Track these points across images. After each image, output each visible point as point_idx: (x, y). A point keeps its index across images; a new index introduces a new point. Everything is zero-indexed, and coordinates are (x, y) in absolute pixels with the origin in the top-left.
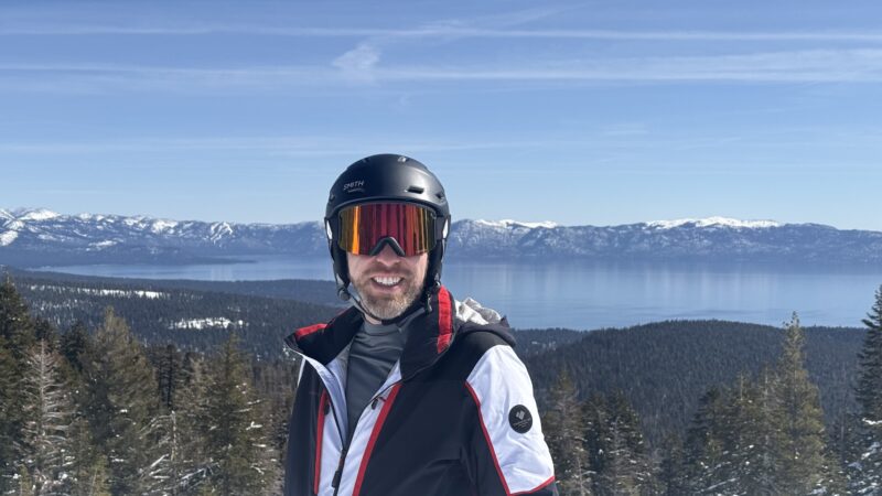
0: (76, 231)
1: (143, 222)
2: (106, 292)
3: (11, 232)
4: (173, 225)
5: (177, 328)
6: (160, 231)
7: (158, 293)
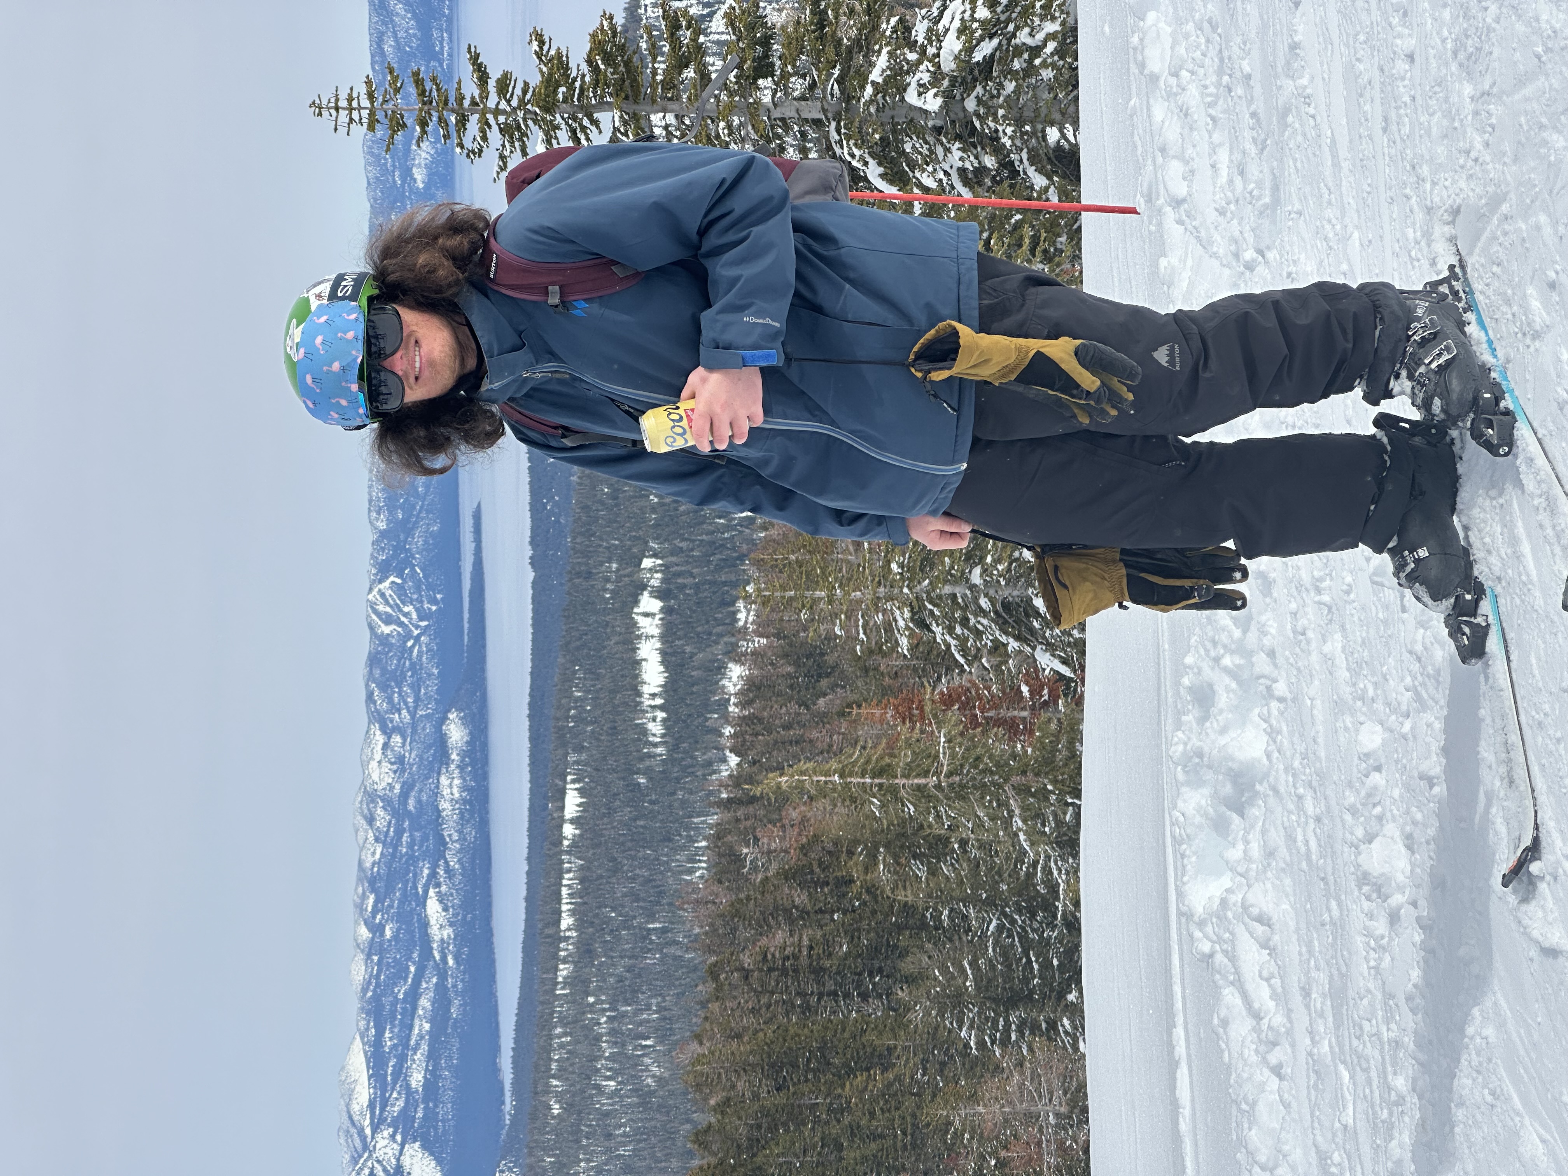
0: (401, 992)
1: (371, 820)
2: (566, 921)
3: (406, 1161)
4: (380, 739)
5: (663, 736)
6: (395, 772)
7: (568, 786)
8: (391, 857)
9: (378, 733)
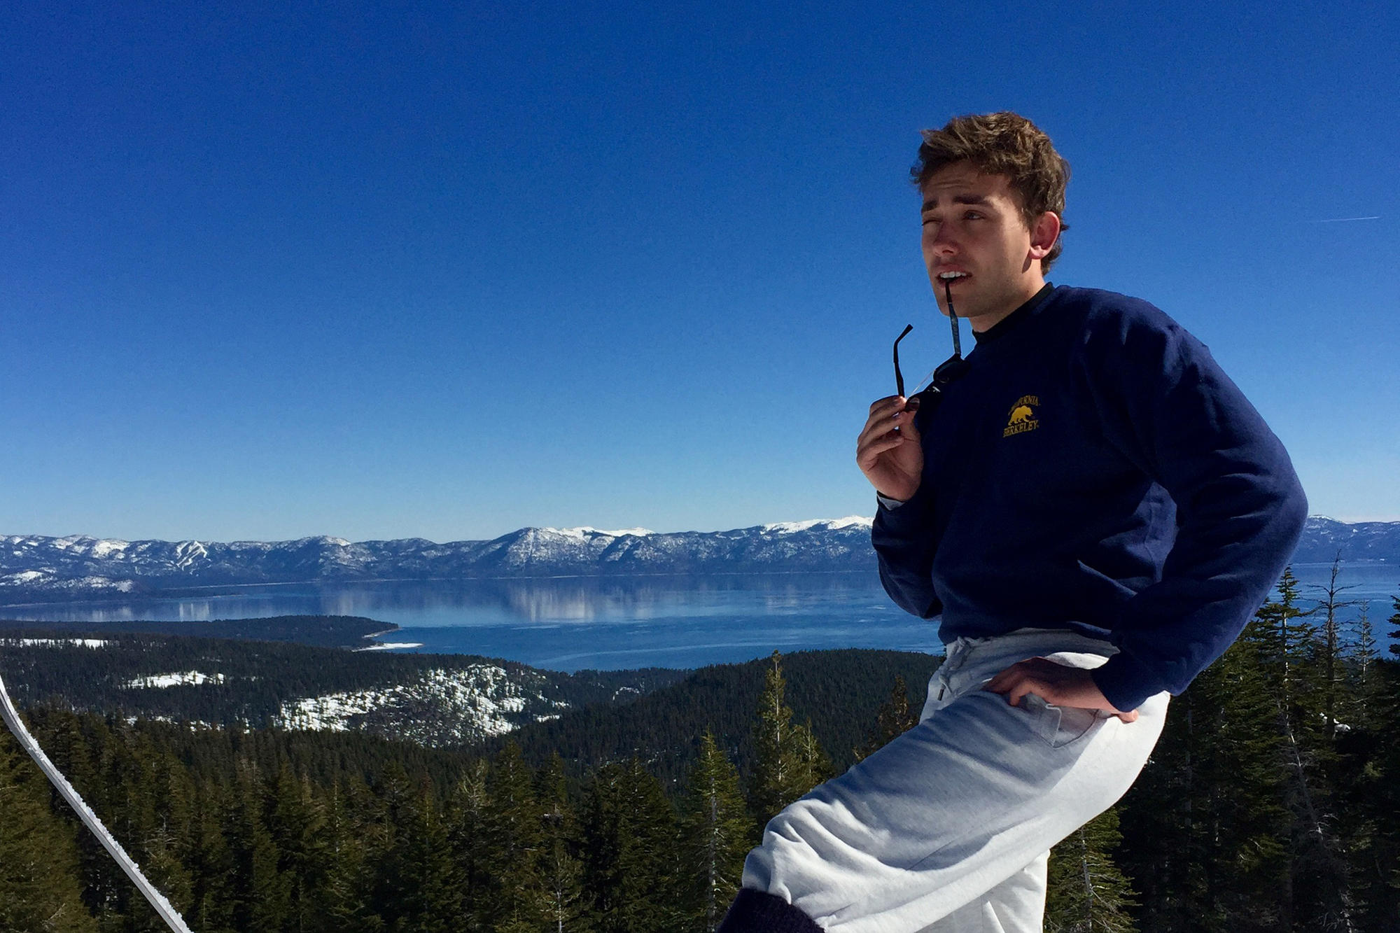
1: (79, 543)
2: (28, 642)
4: (122, 547)
5: (131, 687)
6: (104, 555)
7: (102, 641)
8: (59, 554)
9: (125, 547)
